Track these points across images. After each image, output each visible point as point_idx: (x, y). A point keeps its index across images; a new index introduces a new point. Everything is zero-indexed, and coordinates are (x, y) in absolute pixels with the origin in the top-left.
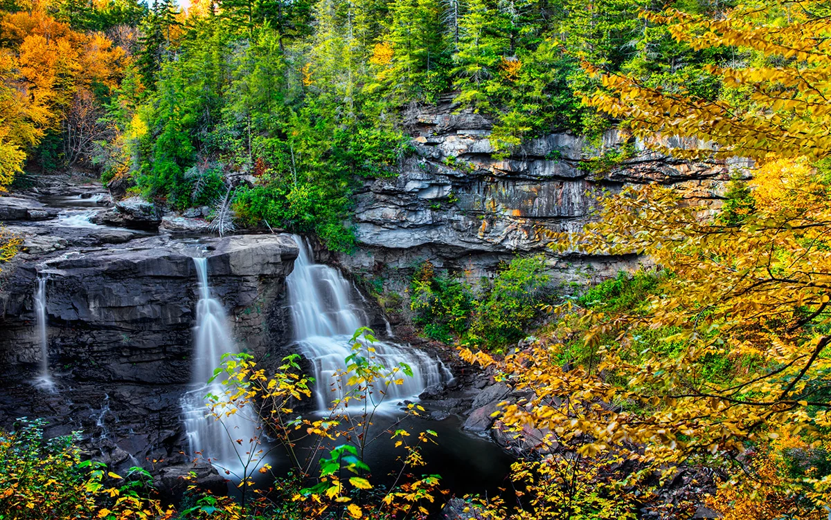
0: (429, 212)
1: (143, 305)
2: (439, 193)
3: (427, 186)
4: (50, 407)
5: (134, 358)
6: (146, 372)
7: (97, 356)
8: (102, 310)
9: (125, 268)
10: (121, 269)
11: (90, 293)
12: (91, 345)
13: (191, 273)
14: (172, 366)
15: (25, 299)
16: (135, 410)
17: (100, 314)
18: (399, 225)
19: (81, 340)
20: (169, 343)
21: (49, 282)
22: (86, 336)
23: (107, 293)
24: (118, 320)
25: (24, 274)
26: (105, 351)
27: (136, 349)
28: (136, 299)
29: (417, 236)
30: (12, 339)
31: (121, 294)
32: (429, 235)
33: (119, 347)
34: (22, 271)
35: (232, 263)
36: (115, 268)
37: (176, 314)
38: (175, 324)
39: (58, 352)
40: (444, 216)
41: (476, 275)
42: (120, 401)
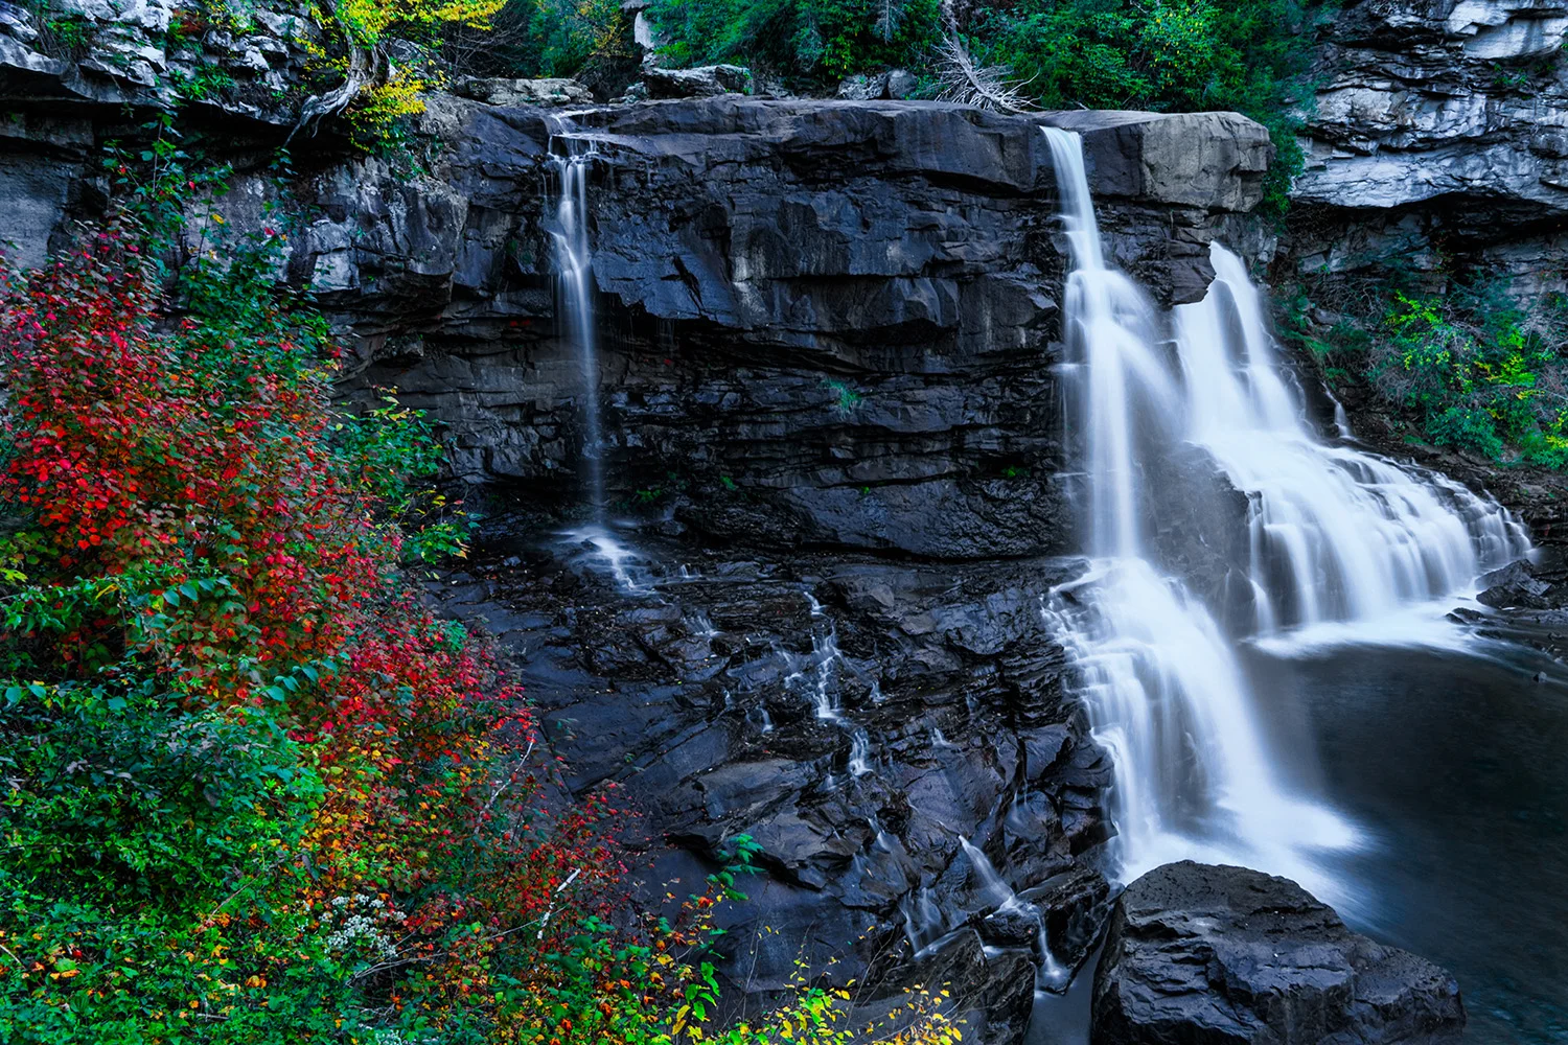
0: (1481, 101)
1: (912, 277)
2: (1527, 41)
3: (1503, 17)
4: (642, 646)
5: (865, 469)
6: (907, 517)
7: (743, 460)
8: (776, 288)
9: (851, 138)
10: (836, 140)
11: (740, 223)
12: (731, 419)
13: (1038, 181)
14: (986, 497)
15: (512, 233)
16: (921, 655)
17: (769, 305)
18: (1391, 142)
19: (700, 398)
20: (980, 418)
21: (596, 173)
22: (718, 386)
23: (795, 226)
24: (827, 328)
25: (504, 137)
26: (773, 441)
27: (885, 435)
28: (893, 251)
29: (1423, 174)
30: (466, 390)
31: (846, 230)
32: (1457, 172)
33: (827, 428)
34: (498, 125)
35: (1150, 156)
36: (818, 135)
37: (1013, 315)
38: (1005, 353)
39: (622, 440)
40: (1521, 114)
41: (1531, 289)
42: (868, 622)
